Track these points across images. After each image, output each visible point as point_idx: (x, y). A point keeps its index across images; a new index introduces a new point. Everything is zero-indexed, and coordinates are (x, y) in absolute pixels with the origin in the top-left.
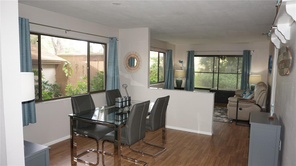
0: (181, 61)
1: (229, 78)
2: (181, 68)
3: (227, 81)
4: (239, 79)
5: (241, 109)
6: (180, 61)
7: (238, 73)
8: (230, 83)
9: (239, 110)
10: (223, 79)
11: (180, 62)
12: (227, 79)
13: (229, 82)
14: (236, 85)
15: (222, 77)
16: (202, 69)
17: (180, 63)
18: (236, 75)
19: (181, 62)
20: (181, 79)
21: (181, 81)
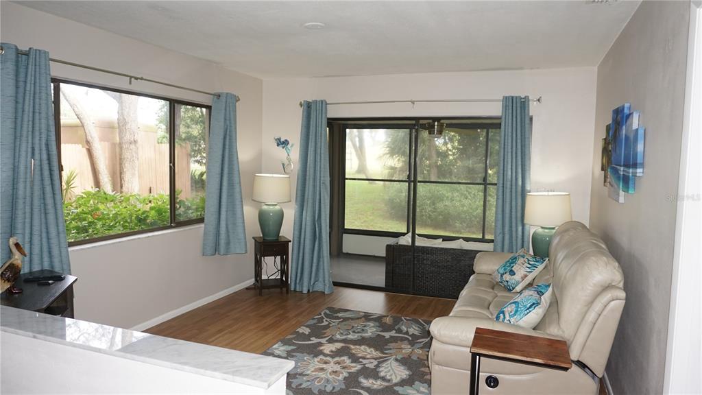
0: (282, 140)
1: (462, 194)
2: (283, 165)
3: (457, 204)
4: (490, 195)
5: (492, 382)
6: (279, 139)
7: (485, 183)
8: (465, 208)
9: (483, 385)
10: (448, 197)
11: (278, 145)
12: (458, 199)
13: (463, 206)
14: (482, 215)
15: (445, 192)
16: (393, 168)
17: (280, 148)
18: (482, 187)
19: (283, 143)
20: (277, 207)
21: (280, 217)
